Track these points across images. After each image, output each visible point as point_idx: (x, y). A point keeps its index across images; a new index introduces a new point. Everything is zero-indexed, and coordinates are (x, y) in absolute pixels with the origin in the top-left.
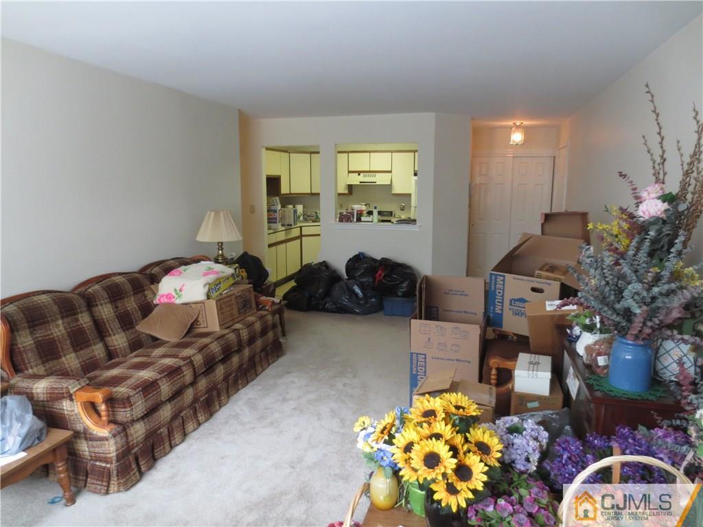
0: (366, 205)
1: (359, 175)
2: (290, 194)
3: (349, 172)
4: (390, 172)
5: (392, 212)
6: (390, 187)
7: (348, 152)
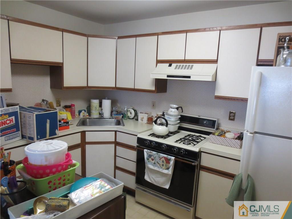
0: (177, 109)
1: (170, 65)
2: (88, 87)
3: (159, 62)
4: (215, 62)
5: (214, 122)
6: (212, 84)
7: (157, 34)
